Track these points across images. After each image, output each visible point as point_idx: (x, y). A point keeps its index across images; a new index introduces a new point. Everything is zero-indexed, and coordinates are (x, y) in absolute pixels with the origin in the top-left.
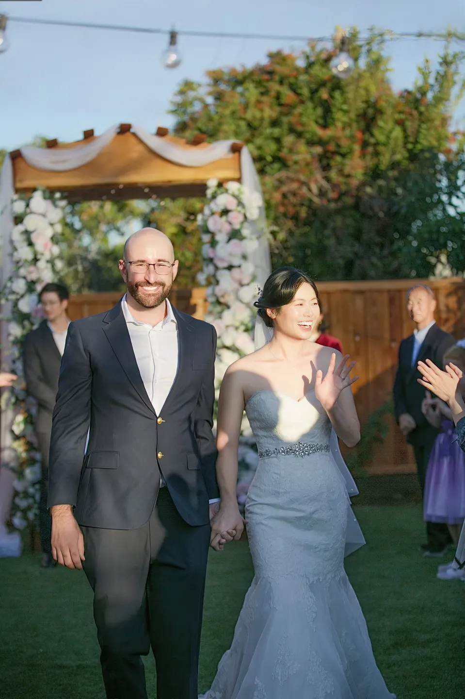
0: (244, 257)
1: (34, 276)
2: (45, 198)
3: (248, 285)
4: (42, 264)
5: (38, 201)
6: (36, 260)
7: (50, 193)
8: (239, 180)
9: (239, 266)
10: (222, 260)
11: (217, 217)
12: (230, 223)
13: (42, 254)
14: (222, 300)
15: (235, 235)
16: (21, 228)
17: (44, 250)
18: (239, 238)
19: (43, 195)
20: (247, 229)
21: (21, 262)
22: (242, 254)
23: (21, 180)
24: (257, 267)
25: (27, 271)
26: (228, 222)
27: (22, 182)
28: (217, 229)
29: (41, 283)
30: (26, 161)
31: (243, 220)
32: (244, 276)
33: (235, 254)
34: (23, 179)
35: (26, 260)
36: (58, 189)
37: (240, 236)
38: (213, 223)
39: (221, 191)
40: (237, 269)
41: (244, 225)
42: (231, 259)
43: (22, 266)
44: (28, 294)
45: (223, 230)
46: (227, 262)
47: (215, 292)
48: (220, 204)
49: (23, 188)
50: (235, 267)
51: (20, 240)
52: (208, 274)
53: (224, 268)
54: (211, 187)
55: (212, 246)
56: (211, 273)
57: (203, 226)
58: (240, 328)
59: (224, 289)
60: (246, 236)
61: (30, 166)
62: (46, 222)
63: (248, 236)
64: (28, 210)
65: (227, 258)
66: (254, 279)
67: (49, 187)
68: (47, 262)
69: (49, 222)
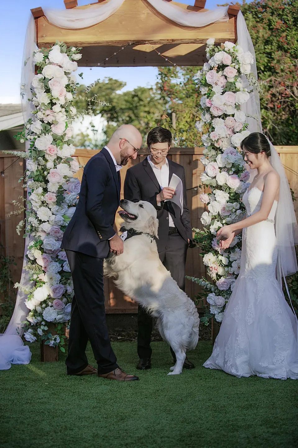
0: (237, 107)
1: (50, 119)
2: (62, 52)
3: (240, 131)
4: (57, 108)
5: (56, 54)
6: (52, 104)
7: (67, 48)
8: (235, 41)
9: (233, 116)
10: (218, 109)
11: (214, 71)
12: (226, 77)
13: (58, 99)
14: (216, 145)
15: (230, 88)
16: (40, 76)
17: (60, 96)
18: (234, 90)
19: (61, 49)
20: (241, 83)
21: (39, 106)
22: (235, 104)
23: (42, 37)
24: (248, 117)
25: (44, 114)
26: (223, 77)
27: (43, 38)
28: (214, 82)
29: (57, 124)
30: (49, 19)
31: (237, 74)
32: (237, 124)
33: (229, 103)
34: (44, 35)
35: (43, 104)
36: (74, 45)
37: (234, 88)
38: (211, 77)
39: (218, 49)
40: (231, 117)
41: (238, 79)
42: (225, 108)
43: (40, 109)
44: (43, 134)
45: (219, 83)
46: (222, 110)
47: (211, 137)
48: (217, 60)
49: (44, 43)
50: (229, 116)
51: (40, 87)
52: (205, 122)
53: (219, 117)
54: (210, 45)
55: (209, 96)
56: (207, 121)
57: (202, 80)
58: (231, 170)
59: (219, 134)
60: (240, 88)
61: (51, 24)
62: (62, 71)
63: (241, 89)
64: (47, 60)
65: (222, 107)
66: (246, 128)
67: (66, 43)
68: (62, 107)
69: (65, 72)
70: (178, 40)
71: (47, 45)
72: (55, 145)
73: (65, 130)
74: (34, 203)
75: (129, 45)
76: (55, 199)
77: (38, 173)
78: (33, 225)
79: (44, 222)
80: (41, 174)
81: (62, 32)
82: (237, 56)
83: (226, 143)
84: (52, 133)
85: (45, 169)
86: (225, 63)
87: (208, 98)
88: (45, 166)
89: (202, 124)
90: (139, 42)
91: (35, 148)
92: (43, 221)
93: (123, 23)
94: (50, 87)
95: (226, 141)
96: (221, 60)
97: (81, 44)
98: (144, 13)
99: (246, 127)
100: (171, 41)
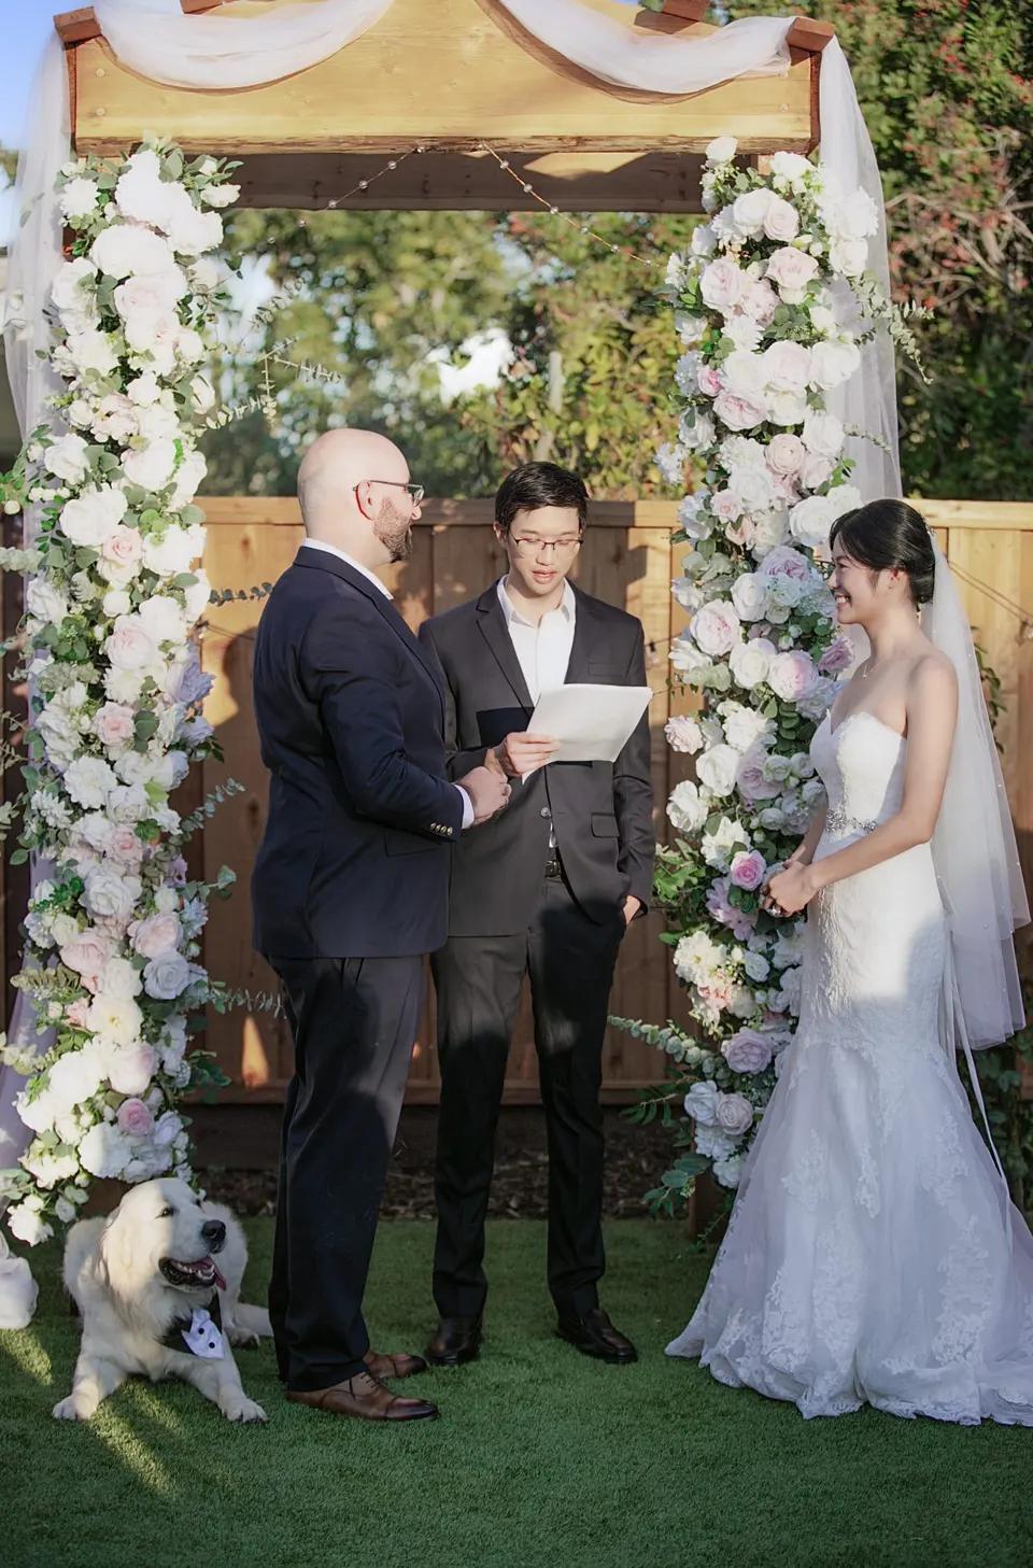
0: (814, 398)
1: (117, 429)
2: (165, 175)
3: (824, 491)
4: (142, 389)
5: (142, 186)
6: (127, 373)
7: (185, 160)
8: (810, 148)
9: (798, 430)
10: (742, 404)
11: (731, 261)
12: (774, 286)
13: (148, 355)
14: (731, 535)
15: (789, 326)
16: (83, 268)
17: (155, 343)
18: (802, 337)
19: (162, 163)
20: (829, 307)
21: (79, 379)
22: (808, 388)
23: (93, 115)
24: (854, 434)
25: (95, 410)
26: (765, 284)
27: (95, 120)
28: (731, 304)
29: (142, 451)
30: (116, 51)
31: (816, 276)
32: (810, 463)
33: (784, 386)
34: (100, 111)
35: (93, 372)
36: (212, 149)
37: (805, 328)
38: (717, 282)
39: (750, 178)
40: (789, 437)
41: (819, 293)
42: (771, 401)
43: (80, 390)
44: (92, 486)
45: (748, 307)
46: (757, 411)
47: (714, 508)
48: (745, 220)
49: (99, 139)
50: (783, 430)
51: (80, 307)
52: (693, 450)
53: (746, 433)
54: (718, 163)
55: (710, 356)
56: (701, 445)
57: (686, 291)
58: (786, 632)
59: (744, 500)
60: (825, 330)
61: (126, 69)
62: (163, 251)
63: (832, 333)
64: (109, 208)
65: (757, 399)
66: (843, 476)
67: (181, 141)
68: (163, 382)
69: (176, 253)
70: (599, 139)
71: (111, 146)
72: (133, 527)
73: (175, 472)
74: (53, 743)
75: (416, 152)
76: (129, 728)
77: (72, 632)
78: (51, 821)
79: (91, 810)
80: (80, 636)
81: (167, 98)
82: (816, 207)
83: (769, 531)
84: (124, 482)
85: (94, 615)
86: (772, 236)
87: (706, 361)
88: (97, 604)
89: (682, 454)
90: (454, 144)
91: (60, 533)
92: (85, 807)
93: (396, 70)
94: (121, 309)
95: (767, 523)
96: (759, 223)
97: (236, 146)
98: (476, 37)
99: (844, 472)
100: (574, 142)
